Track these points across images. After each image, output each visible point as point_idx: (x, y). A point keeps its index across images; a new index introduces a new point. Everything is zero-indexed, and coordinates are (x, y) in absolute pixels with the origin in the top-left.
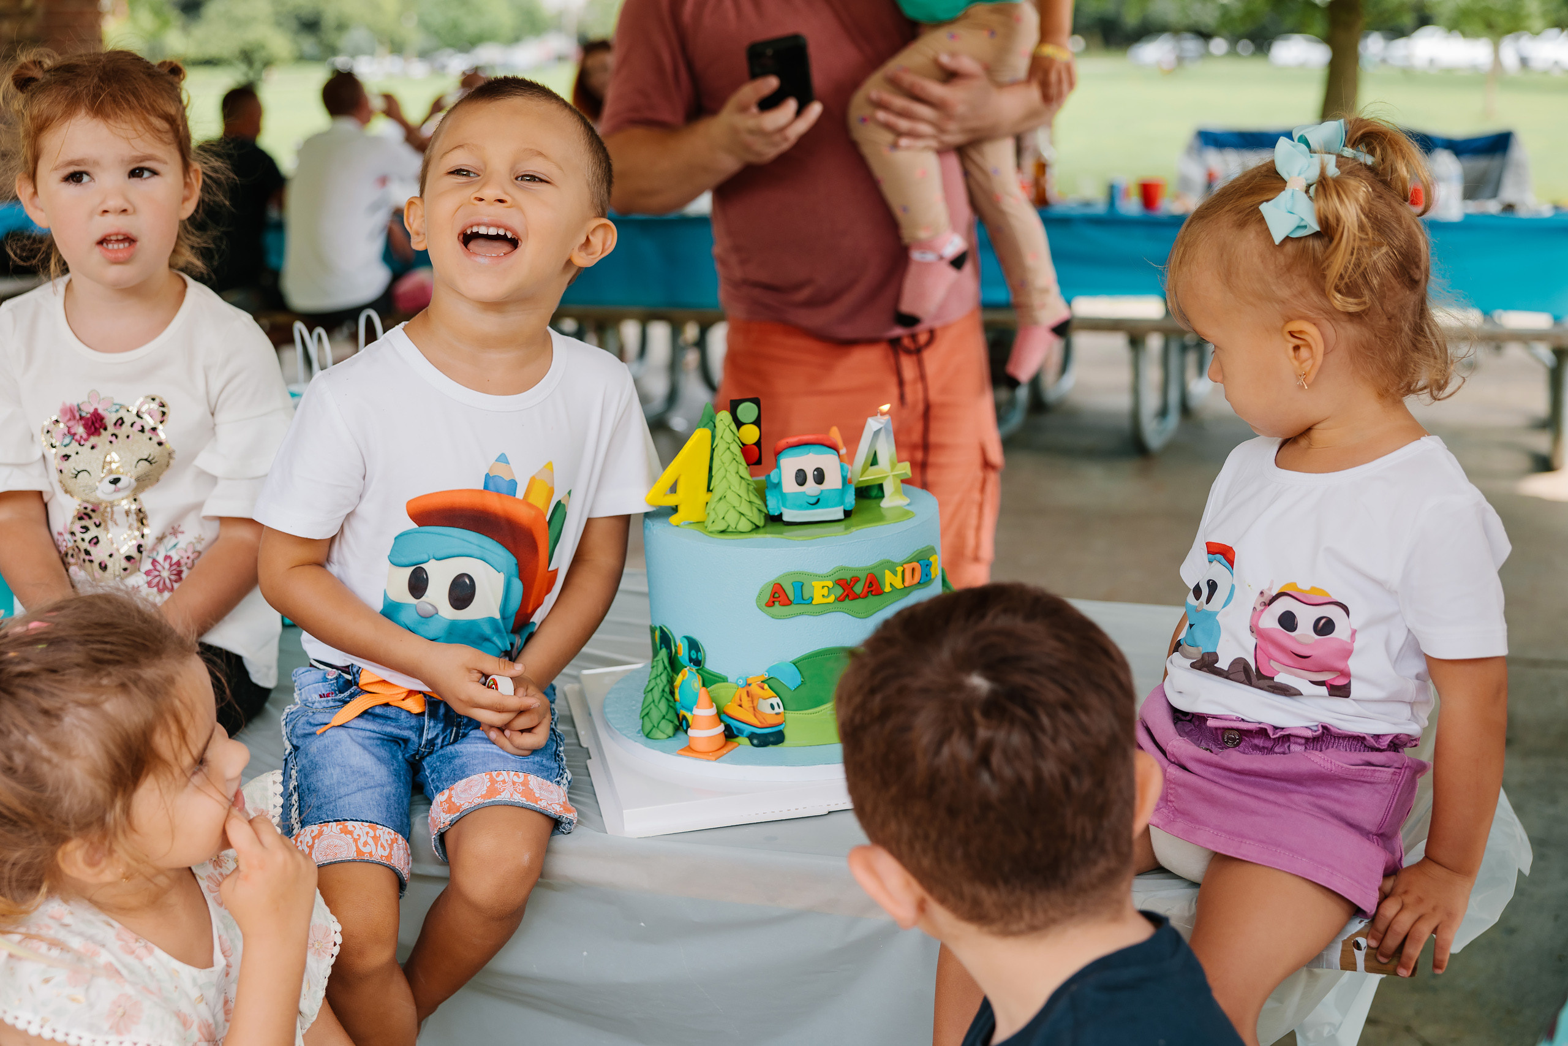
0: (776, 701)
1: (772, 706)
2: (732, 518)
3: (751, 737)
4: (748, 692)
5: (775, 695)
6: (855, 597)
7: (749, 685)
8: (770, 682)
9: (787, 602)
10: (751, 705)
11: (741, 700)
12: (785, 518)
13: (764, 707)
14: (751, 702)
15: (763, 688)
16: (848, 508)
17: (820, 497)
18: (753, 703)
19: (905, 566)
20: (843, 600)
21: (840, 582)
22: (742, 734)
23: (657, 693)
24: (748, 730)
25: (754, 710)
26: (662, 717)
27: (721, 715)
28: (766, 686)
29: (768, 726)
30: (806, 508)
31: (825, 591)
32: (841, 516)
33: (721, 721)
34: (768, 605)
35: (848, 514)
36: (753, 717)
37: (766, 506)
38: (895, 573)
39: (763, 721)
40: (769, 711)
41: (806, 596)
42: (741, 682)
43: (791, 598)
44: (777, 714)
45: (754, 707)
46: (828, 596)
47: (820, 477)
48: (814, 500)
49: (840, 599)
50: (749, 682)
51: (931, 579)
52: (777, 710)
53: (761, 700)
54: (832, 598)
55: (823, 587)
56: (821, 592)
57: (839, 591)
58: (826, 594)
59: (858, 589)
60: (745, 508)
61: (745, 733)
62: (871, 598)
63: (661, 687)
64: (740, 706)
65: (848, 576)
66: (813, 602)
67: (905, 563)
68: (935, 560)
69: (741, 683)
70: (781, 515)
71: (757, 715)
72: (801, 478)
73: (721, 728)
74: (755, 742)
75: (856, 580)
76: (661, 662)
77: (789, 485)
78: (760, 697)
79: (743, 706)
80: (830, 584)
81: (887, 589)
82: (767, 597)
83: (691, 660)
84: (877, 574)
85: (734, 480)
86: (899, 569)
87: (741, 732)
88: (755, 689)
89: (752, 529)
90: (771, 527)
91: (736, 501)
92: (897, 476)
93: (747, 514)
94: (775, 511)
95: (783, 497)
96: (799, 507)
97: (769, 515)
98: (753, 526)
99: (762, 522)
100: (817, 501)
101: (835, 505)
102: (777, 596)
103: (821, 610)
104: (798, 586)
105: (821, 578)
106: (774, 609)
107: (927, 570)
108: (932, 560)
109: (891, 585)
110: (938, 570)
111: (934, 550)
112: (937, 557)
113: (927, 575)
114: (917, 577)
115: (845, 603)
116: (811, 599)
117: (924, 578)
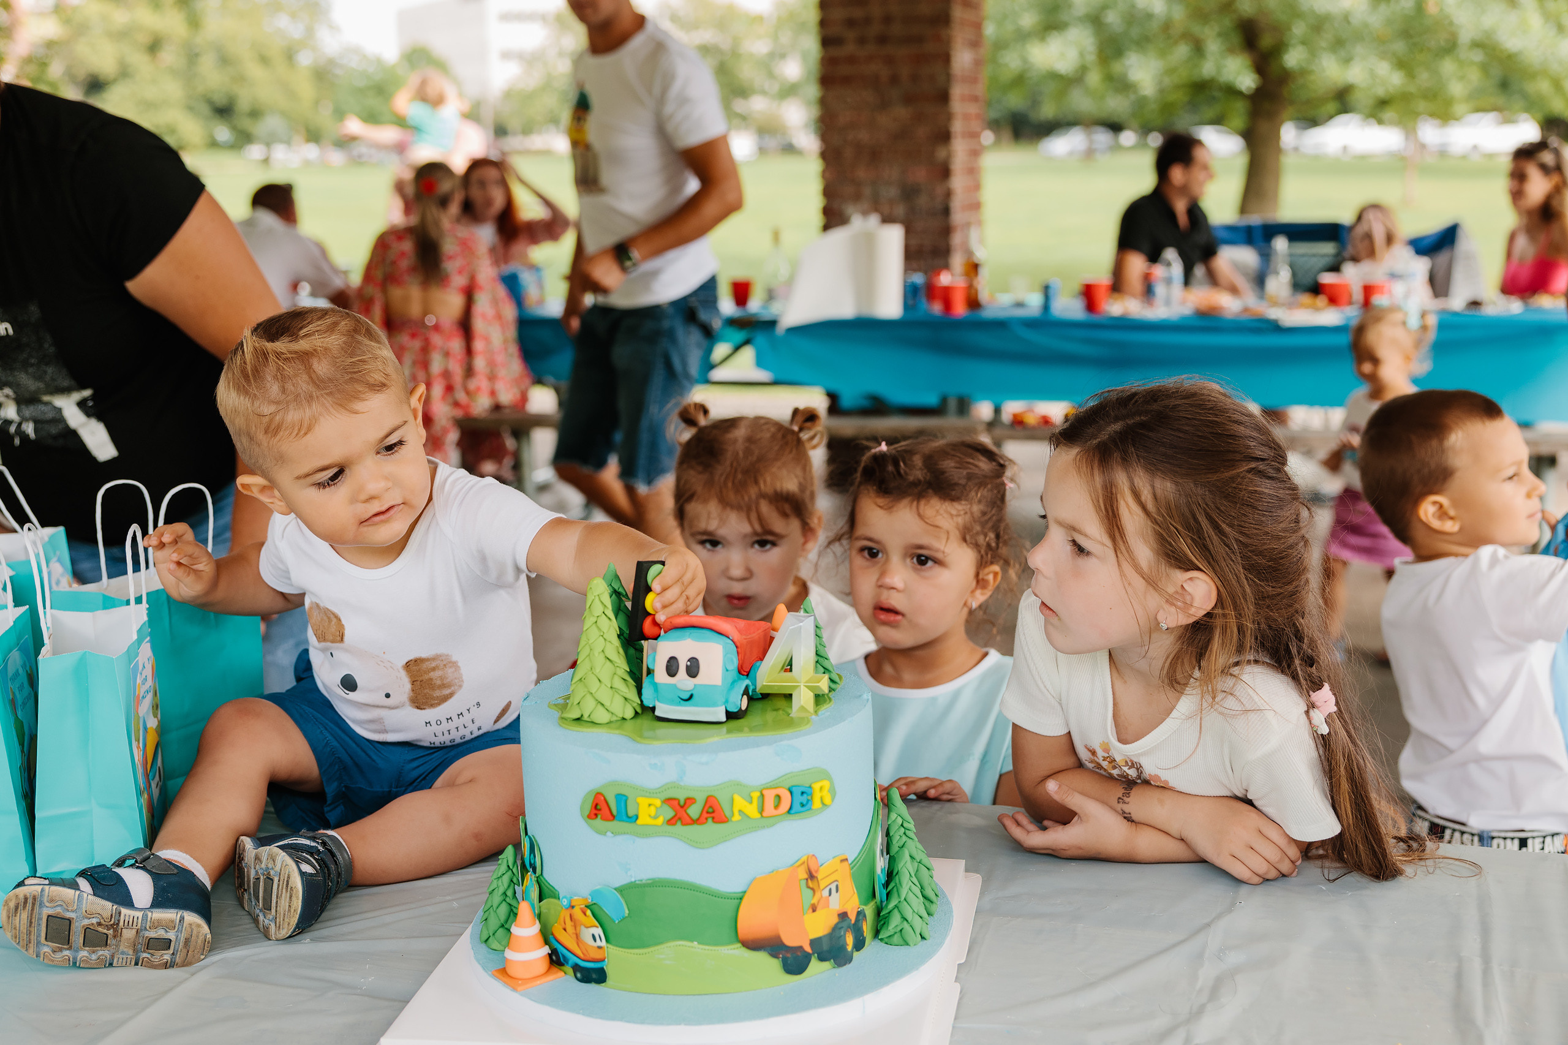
0: (598, 931)
1: (593, 936)
2: (588, 708)
3: (576, 968)
4: (571, 915)
5: (598, 924)
6: (693, 822)
7: (573, 907)
8: (593, 909)
9: (610, 816)
10: (574, 931)
11: (565, 923)
12: (657, 713)
13: (586, 934)
14: (573, 928)
15: (585, 914)
16: (733, 708)
17: (694, 692)
18: (576, 929)
19: (765, 792)
20: (674, 824)
21: (669, 801)
22: (567, 963)
23: (497, 898)
24: (573, 960)
25: (577, 938)
26: (499, 924)
27: (546, 936)
28: (589, 912)
29: (590, 959)
30: (679, 704)
31: (653, 810)
32: (722, 717)
33: (547, 942)
34: (589, 817)
35: (731, 716)
36: (576, 946)
37: (640, 693)
38: (750, 799)
39: (585, 952)
40: (591, 942)
41: (631, 813)
42: (565, 902)
43: (614, 812)
44: (600, 948)
45: (577, 934)
46: (656, 817)
47: (693, 669)
48: (687, 697)
49: (671, 822)
50: (573, 904)
51: (811, 809)
52: (599, 943)
53: (583, 927)
54: (660, 820)
55: (650, 805)
56: (650, 811)
58: (653, 814)
59: (694, 811)
60: (604, 695)
61: (571, 963)
62: (710, 826)
63: (501, 890)
64: (565, 930)
65: (682, 797)
66: (639, 822)
67: (767, 788)
68: (822, 788)
69: (565, 904)
70: (653, 709)
71: (580, 944)
72: (672, 667)
73: (546, 950)
74: (579, 975)
75: (690, 801)
76: (505, 861)
77: (660, 675)
78: (582, 924)
79: (567, 930)
80: (658, 802)
81: (737, 817)
82: (588, 807)
83: (531, 864)
84: (722, 797)
85: (599, 660)
86: (756, 795)
87: (566, 960)
88: (577, 912)
89: (610, 722)
90: (639, 721)
91: (594, 686)
92: (810, 688)
93: (607, 704)
94: (648, 703)
95: (656, 686)
96: (671, 702)
97: (642, 705)
98: (614, 718)
99: (629, 713)
100: (691, 696)
101: (714, 705)
102: (598, 807)
103: (648, 832)
104: (622, 798)
105: (649, 793)
106: (598, 822)
107: (804, 799)
108: (816, 787)
109: (740, 811)
110: (828, 801)
111: (826, 775)
112: (826, 784)
113: (803, 805)
114: (785, 805)
115: (679, 827)
116: (637, 817)
117: (797, 806)
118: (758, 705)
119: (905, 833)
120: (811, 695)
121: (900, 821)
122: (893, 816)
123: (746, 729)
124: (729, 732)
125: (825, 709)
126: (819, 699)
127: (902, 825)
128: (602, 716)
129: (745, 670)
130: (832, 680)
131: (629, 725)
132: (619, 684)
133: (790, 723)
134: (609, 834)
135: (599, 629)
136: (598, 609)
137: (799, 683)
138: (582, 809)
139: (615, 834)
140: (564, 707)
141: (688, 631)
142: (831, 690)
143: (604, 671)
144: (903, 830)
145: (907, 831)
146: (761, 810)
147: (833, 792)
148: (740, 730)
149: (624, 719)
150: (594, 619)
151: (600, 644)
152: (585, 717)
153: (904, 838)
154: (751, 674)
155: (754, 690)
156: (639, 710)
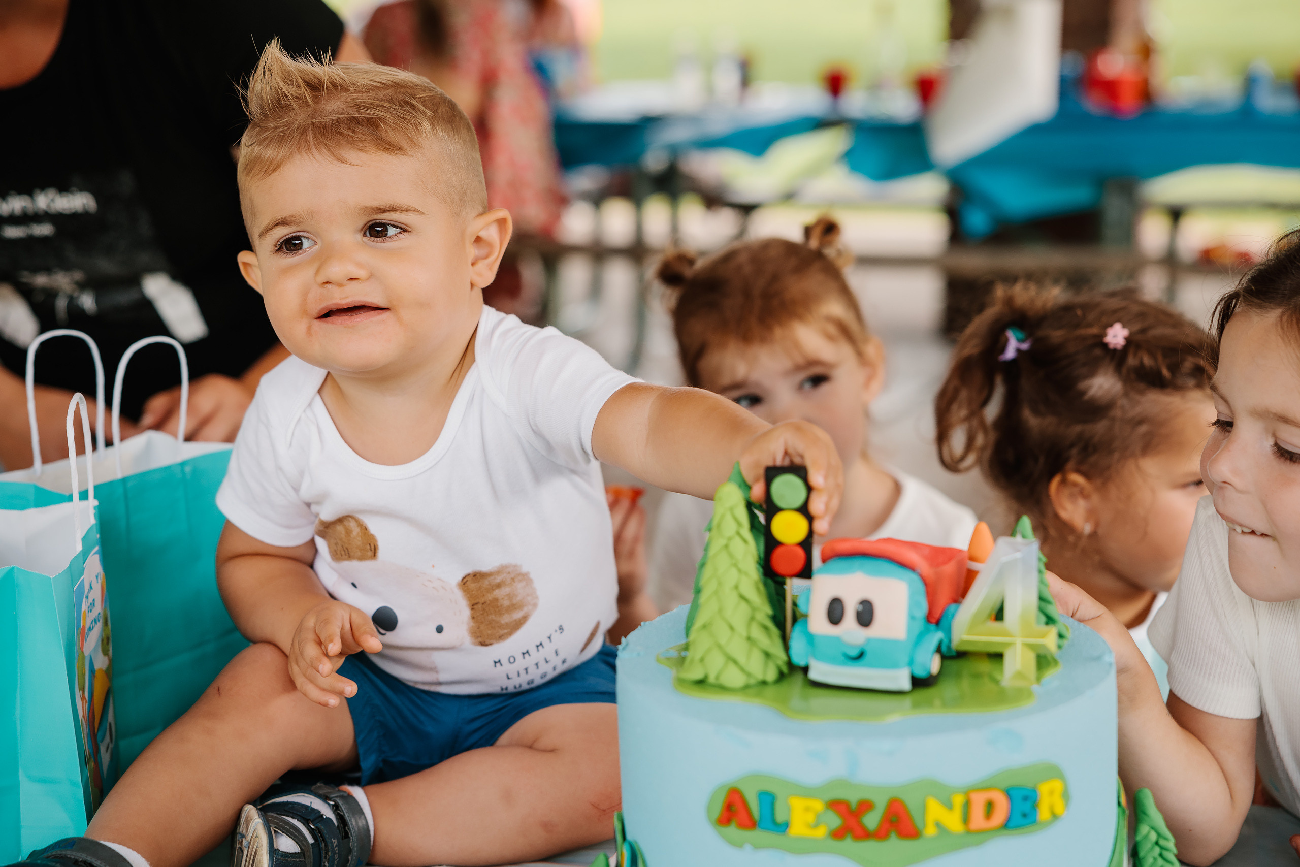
2: (715, 667)
6: (869, 836)
9: (750, 823)
12: (813, 675)
16: (921, 673)
17: (865, 649)
19: (971, 797)
20: (842, 839)
21: (836, 805)
30: (844, 666)
31: (811, 818)
32: (906, 685)
34: (720, 822)
35: (918, 683)
37: (787, 648)
38: (949, 806)
41: (780, 817)
43: (756, 818)
46: (816, 826)
47: (865, 616)
48: (854, 653)
49: (838, 834)
51: (1034, 822)
54: (821, 832)
55: (808, 810)
56: (807, 818)
57: (835, 821)
58: (811, 823)
59: (871, 821)
60: (738, 649)
62: (894, 844)
65: (853, 798)
66: (791, 833)
67: (975, 792)
68: (1051, 793)
70: (805, 670)
72: (835, 613)
75: (866, 806)
77: (818, 622)
80: (818, 806)
81: (930, 831)
82: (718, 809)
84: (911, 803)
85: (731, 599)
86: (959, 800)
89: (747, 687)
90: (784, 687)
91: (723, 635)
92: (1031, 646)
93: (742, 660)
94: (799, 659)
95: (811, 639)
96: (832, 660)
97: (790, 665)
98: (752, 681)
99: (772, 675)
100: (861, 655)
101: (894, 665)
102: (734, 809)
103: (805, 847)
104: (769, 799)
105: (807, 792)
106: (732, 830)
107: (1027, 807)
108: (1044, 789)
109: (938, 825)
110: (1059, 809)
111: (1054, 772)
112: (1057, 785)
113: (1025, 815)
114: (999, 816)
115: (848, 843)
116: (786, 825)
117: (1017, 819)
118: (954, 665)
119: (1161, 855)
120: (1031, 658)
121: (1153, 836)
122: (1144, 829)
123: (937, 702)
124: (916, 705)
125: (1051, 674)
126: (1043, 661)
127: (1157, 843)
128: (735, 678)
129: (935, 618)
130: (1061, 636)
131: (770, 691)
132: (757, 633)
133: (1002, 697)
134: (748, 847)
135: (731, 555)
136: (729, 528)
137: (1011, 636)
138: (709, 809)
139: (757, 847)
140: (681, 661)
141: (857, 562)
142: (1059, 647)
143: (738, 615)
144: (1157, 850)
145: (1165, 853)
146: (966, 818)
147: (1066, 796)
148: (929, 704)
149: (764, 683)
150: (722, 542)
151: (732, 576)
152: (712, 679)
153: (1160, 862)
154: (944, 622)
155: (949, 648)
156: (785, 669)
